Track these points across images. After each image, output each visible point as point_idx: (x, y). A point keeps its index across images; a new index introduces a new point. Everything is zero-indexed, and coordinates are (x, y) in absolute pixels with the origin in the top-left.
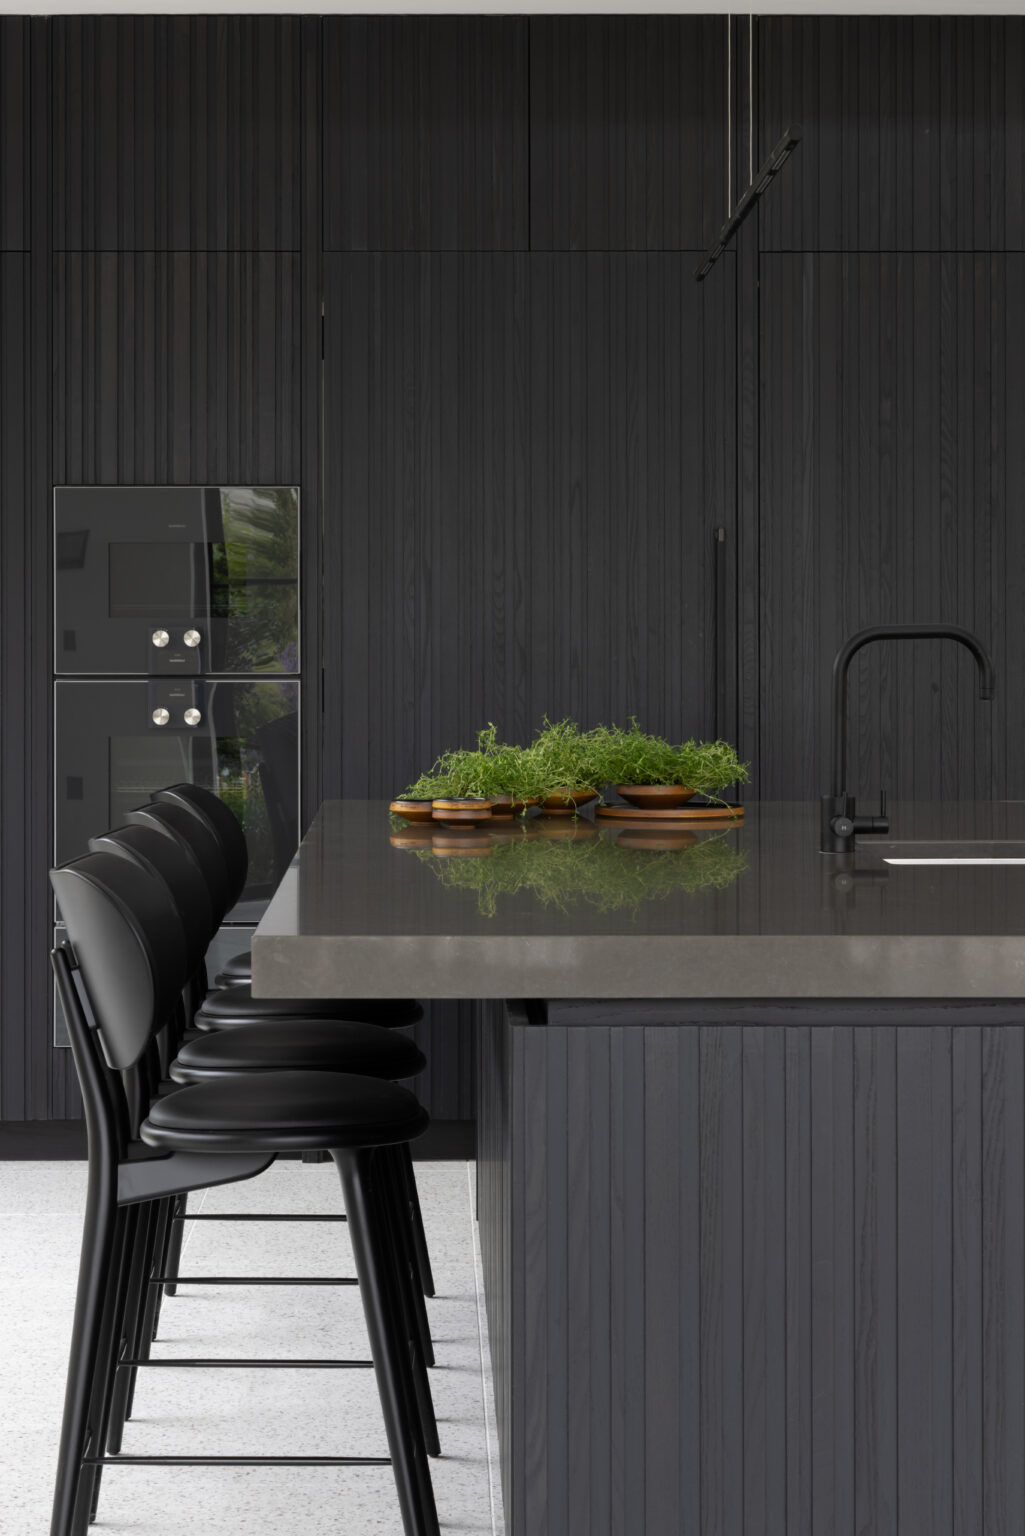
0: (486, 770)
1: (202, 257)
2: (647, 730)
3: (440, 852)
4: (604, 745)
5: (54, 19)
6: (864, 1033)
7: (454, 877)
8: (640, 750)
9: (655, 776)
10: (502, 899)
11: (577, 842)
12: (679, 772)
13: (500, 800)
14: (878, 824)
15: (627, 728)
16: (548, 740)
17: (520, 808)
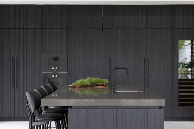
0: (80, 82)
1: (57, 29)
2: (98, 78)
3: (76, 90)
4: (94, 79)
5: (42, 5)
6: (105, 109)
7: (77, 93)
8: (97, 80)
9: (99, 82)
10: (82, 95)
11: (90, 89)
12: (102, 82)
13: (82, 85)
14: (116, 87)
15: (96, 77)
16: (87, 79)
17: (83, 86)
